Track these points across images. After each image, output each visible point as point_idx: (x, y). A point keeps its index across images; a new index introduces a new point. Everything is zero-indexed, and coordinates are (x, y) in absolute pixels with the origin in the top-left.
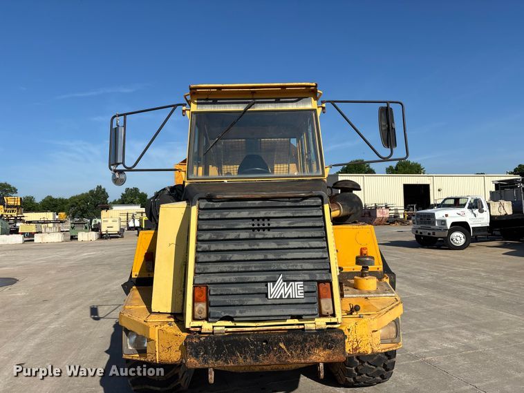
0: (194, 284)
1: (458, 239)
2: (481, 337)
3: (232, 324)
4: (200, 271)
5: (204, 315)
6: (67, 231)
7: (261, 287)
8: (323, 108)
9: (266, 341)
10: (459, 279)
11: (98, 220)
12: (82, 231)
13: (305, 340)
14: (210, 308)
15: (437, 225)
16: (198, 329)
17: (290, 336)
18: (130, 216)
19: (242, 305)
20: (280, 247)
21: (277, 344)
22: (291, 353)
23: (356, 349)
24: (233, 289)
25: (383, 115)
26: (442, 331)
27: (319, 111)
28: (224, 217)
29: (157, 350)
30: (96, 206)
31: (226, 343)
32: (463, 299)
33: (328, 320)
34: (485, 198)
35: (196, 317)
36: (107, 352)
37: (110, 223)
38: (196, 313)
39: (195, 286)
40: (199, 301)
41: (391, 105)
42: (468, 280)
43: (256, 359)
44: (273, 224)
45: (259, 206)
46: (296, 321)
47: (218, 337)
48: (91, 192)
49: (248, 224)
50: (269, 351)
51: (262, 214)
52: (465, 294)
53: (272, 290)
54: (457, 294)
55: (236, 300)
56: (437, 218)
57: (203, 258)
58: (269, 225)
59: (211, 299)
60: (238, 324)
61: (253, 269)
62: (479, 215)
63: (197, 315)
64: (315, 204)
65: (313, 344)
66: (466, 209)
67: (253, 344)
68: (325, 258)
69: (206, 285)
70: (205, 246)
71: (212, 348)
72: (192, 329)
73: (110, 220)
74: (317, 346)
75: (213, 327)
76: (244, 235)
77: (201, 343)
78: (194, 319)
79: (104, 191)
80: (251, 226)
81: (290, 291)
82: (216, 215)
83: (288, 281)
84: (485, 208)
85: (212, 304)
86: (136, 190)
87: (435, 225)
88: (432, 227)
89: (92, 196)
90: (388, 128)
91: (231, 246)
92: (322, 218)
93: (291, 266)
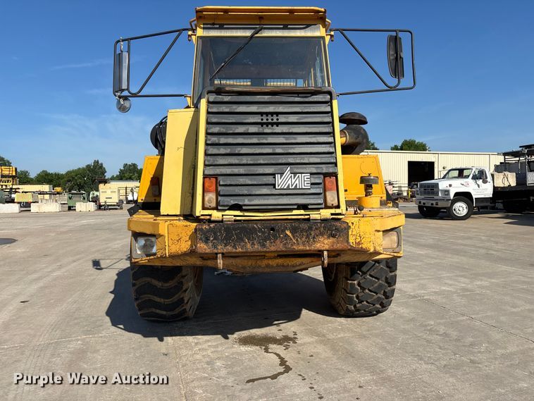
0: (204, 174)
1: (461, 209)
2: (479, 283)
3: (241, 214)
4: (210, 163)
5: (214, 205)
6: (64, 204)
7: (269, 180)
8: (332, 36)
9: (273, 229)
10: (460, 241)
11: (96, 193)
12: (80, 201)
13: (310, 228)
14: (219, 198)
15: (440, 195)
16: (208, 217)
17: (296, 224)
18: (129, 190)
19: (250, 195)
20: (288, 141)
21: (283, 231)
22: (297, 240)
23: (359, 243)
24: (242, 180)
25: (391, 43)
26: (441, 278)
27: (327, 39)
28: (233, 111)
29: (167, 244)
30: (93, 181)
31: (235, 229)
32: (464, 256)
33: (333, 211)
34: (489, 171)
35: (206, 206)
36: (111, 292)
37: (109, 194)
38: (206, 203)
39: (205, 176)
40: (209, 191)
41: (400, 35)
42: (468, 242)
43: (264, 246)
44: (282, 119)
45: (268, 100)
46: (302, 212)
47: (227, 224)
48: (88, 166)
49: (257, 119)
50: (275, 238)
51: (271, 109)
52: (465, 252)
53: (280, 181)
54: (457, 252)
55: (244, 190)
56: (440, 188)
57: (212, 150)
58: (277, 119)
59: (220, 188)
60: (246, 214)
61: (262, 162)
62: (483, 186)
63: (207, 205)
64: (324, 100)
65: (318, 232)
66: (470, 180)
67: (260, 230)
68: (332, 153)
69: (216, 176)
70: (214, 139)
71: (222, 235)
72: (202, 217)
73: (109, 192)
74: (322, 234)
75: (223, 215)
76: (253, 129)
77: (211, 230)
78: (204, 208)
79: (101, 166)
80: (260, 121)
81: (297, 182)
82: (225, 108)
83: (295, 174)
84: (489, 178)
85: (221, 193)
86: (134, 165)
87: (438, 195)
88: (436, 197)
89: (89, 170)
90: (396, 58)
91: (240, 140)
92: (330, 114)
93: (298, 159)
